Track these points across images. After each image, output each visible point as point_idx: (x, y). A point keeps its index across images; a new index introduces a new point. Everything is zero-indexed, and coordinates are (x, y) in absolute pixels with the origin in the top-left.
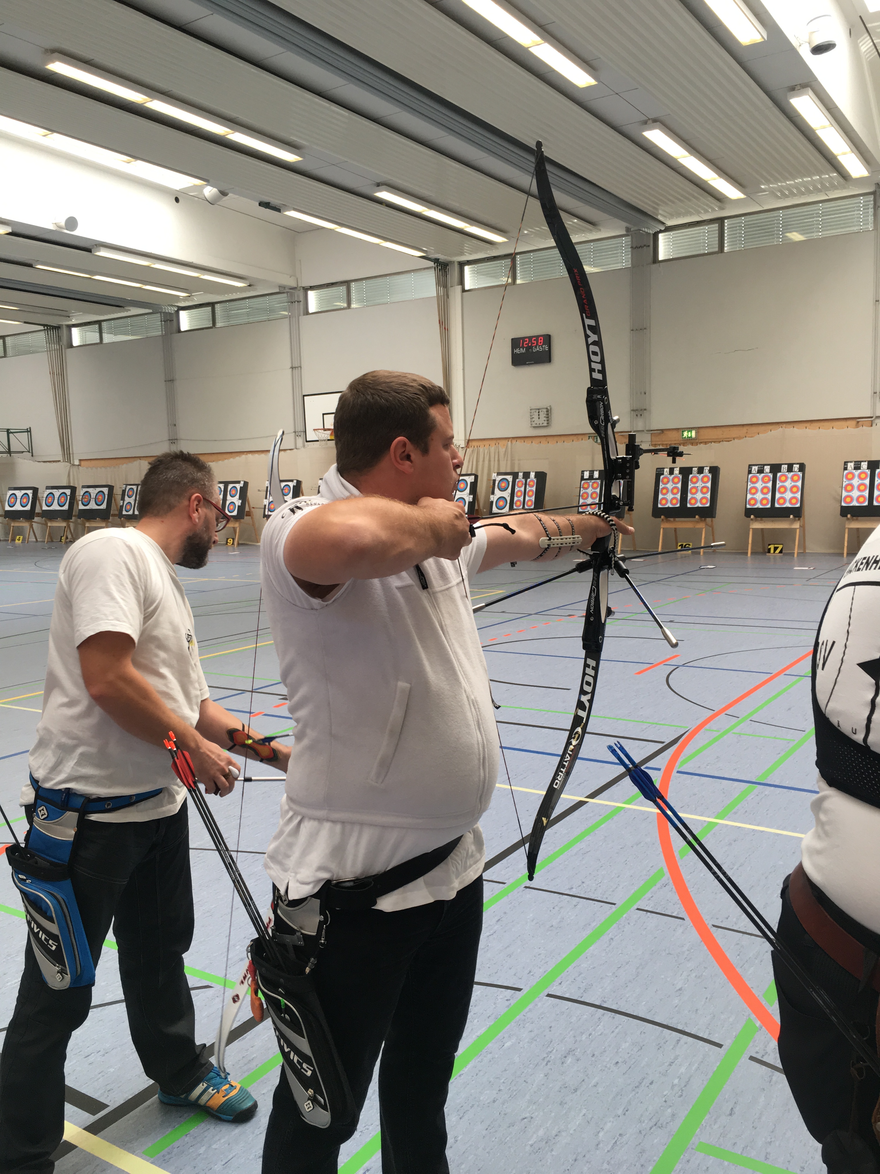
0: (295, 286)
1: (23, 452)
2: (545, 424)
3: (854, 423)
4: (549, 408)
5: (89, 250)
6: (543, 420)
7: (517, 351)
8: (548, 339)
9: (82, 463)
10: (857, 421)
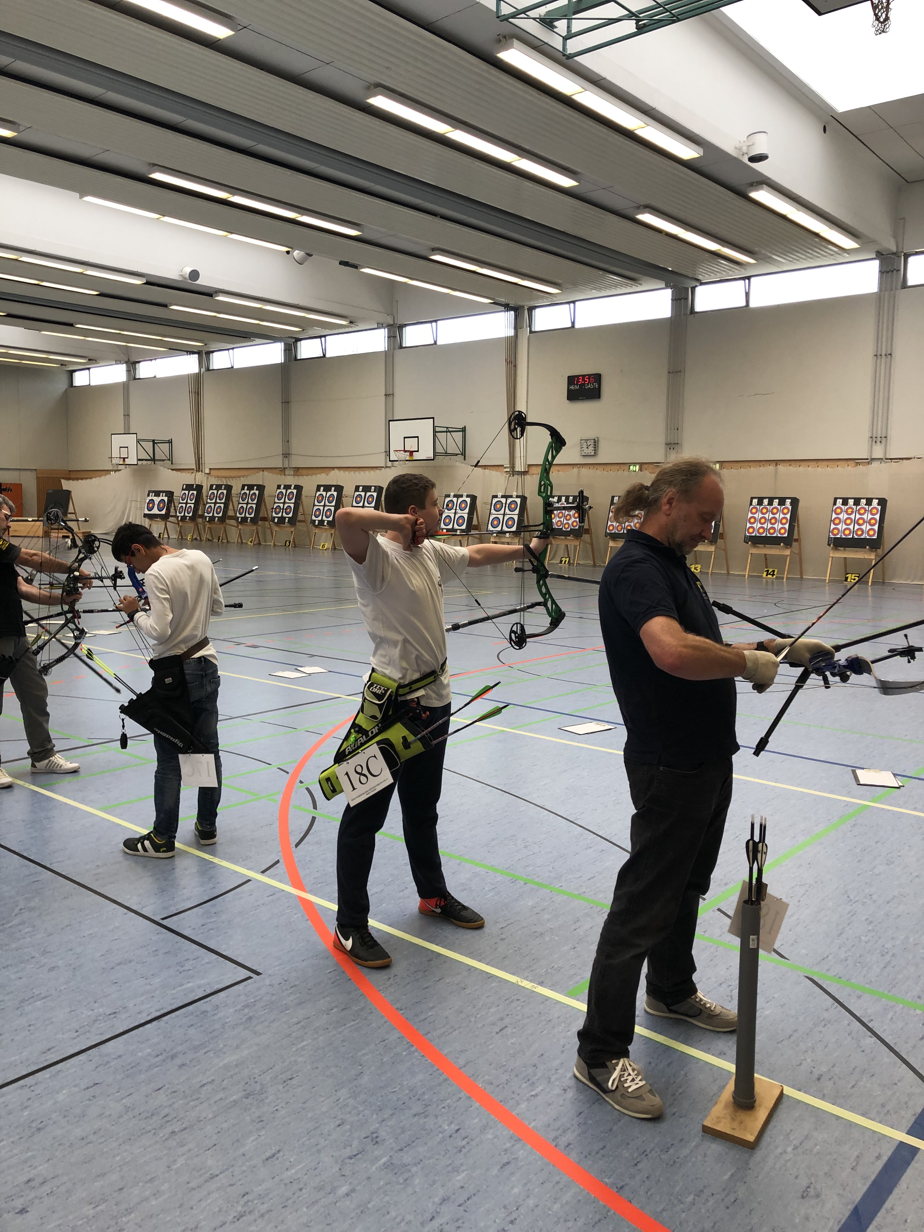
0: (392, 323)
1: (164, 460)
2: (593, 454)
3: (852, 463)
4: (596, 439)
5: (210, 295)
6: (591, 451)
7: (572, 387)
8: (597, 378)
9: (212, 471)
10: (857, 461)
